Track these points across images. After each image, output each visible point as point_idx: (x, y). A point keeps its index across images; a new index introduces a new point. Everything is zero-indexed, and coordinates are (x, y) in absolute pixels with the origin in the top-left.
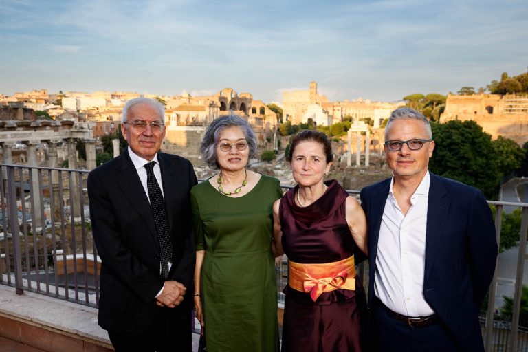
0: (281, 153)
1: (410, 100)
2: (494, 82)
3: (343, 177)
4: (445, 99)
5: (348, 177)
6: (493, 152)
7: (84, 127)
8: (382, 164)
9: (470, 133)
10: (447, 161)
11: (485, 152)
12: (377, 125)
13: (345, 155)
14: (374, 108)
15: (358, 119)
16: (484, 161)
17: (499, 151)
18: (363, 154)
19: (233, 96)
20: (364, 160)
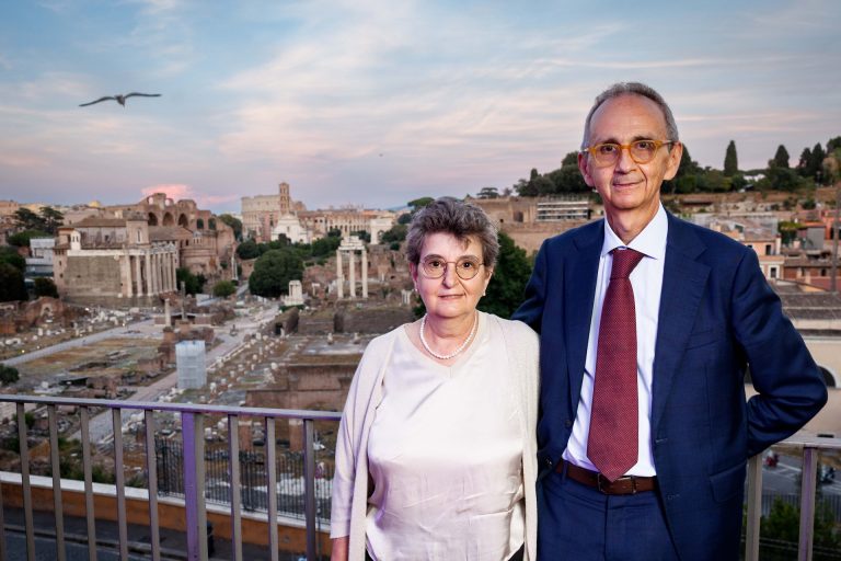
0: (243, 284)
2: (523, 181)
3: (333, 314)
5: (340, 313)
8: (385, 293)
11: (519, 272)
12: (375, 240)
13: (334, 283)
14: (370, 217)
15: (349, 233)
16: (519, 284)
18: (359, 281)
19: (167, 203)
20: (361, 288)
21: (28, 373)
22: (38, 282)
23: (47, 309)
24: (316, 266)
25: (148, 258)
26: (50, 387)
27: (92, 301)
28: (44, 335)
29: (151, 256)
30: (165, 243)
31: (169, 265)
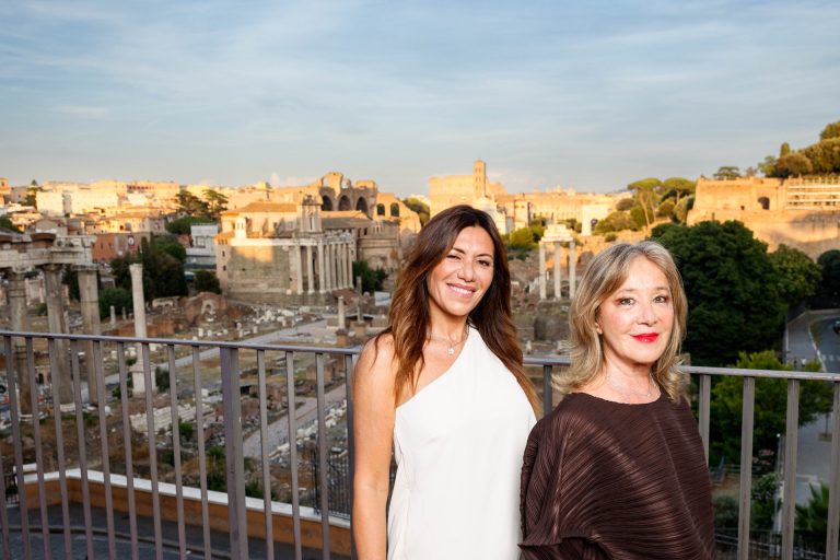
1: (639, 189)
2: (770, 159)
3: (534, 318)
4: (694, 187)
5: (542, 317)
6: (772, 271)
7: (75, 243)
9: (735, 242)
10: (701, 287)
11: (759, 271)
12: (586, 230)
13: (536, 281)
14: (582, 202)
15: (555, 221)
16: (758, 286)
17: (781, 269)
18: (565, 279)
19: (345, 186)
20: (568, 288)
21: (187, 379)
22: (200, 275)
23: (208, 306)
24: (515, 260)
25: (320, 249)
26: (210, 395)
27: (256, 297)
28: (204, 337)
29: (325, 247)
30: (340, 231)
31: (344, 258)
